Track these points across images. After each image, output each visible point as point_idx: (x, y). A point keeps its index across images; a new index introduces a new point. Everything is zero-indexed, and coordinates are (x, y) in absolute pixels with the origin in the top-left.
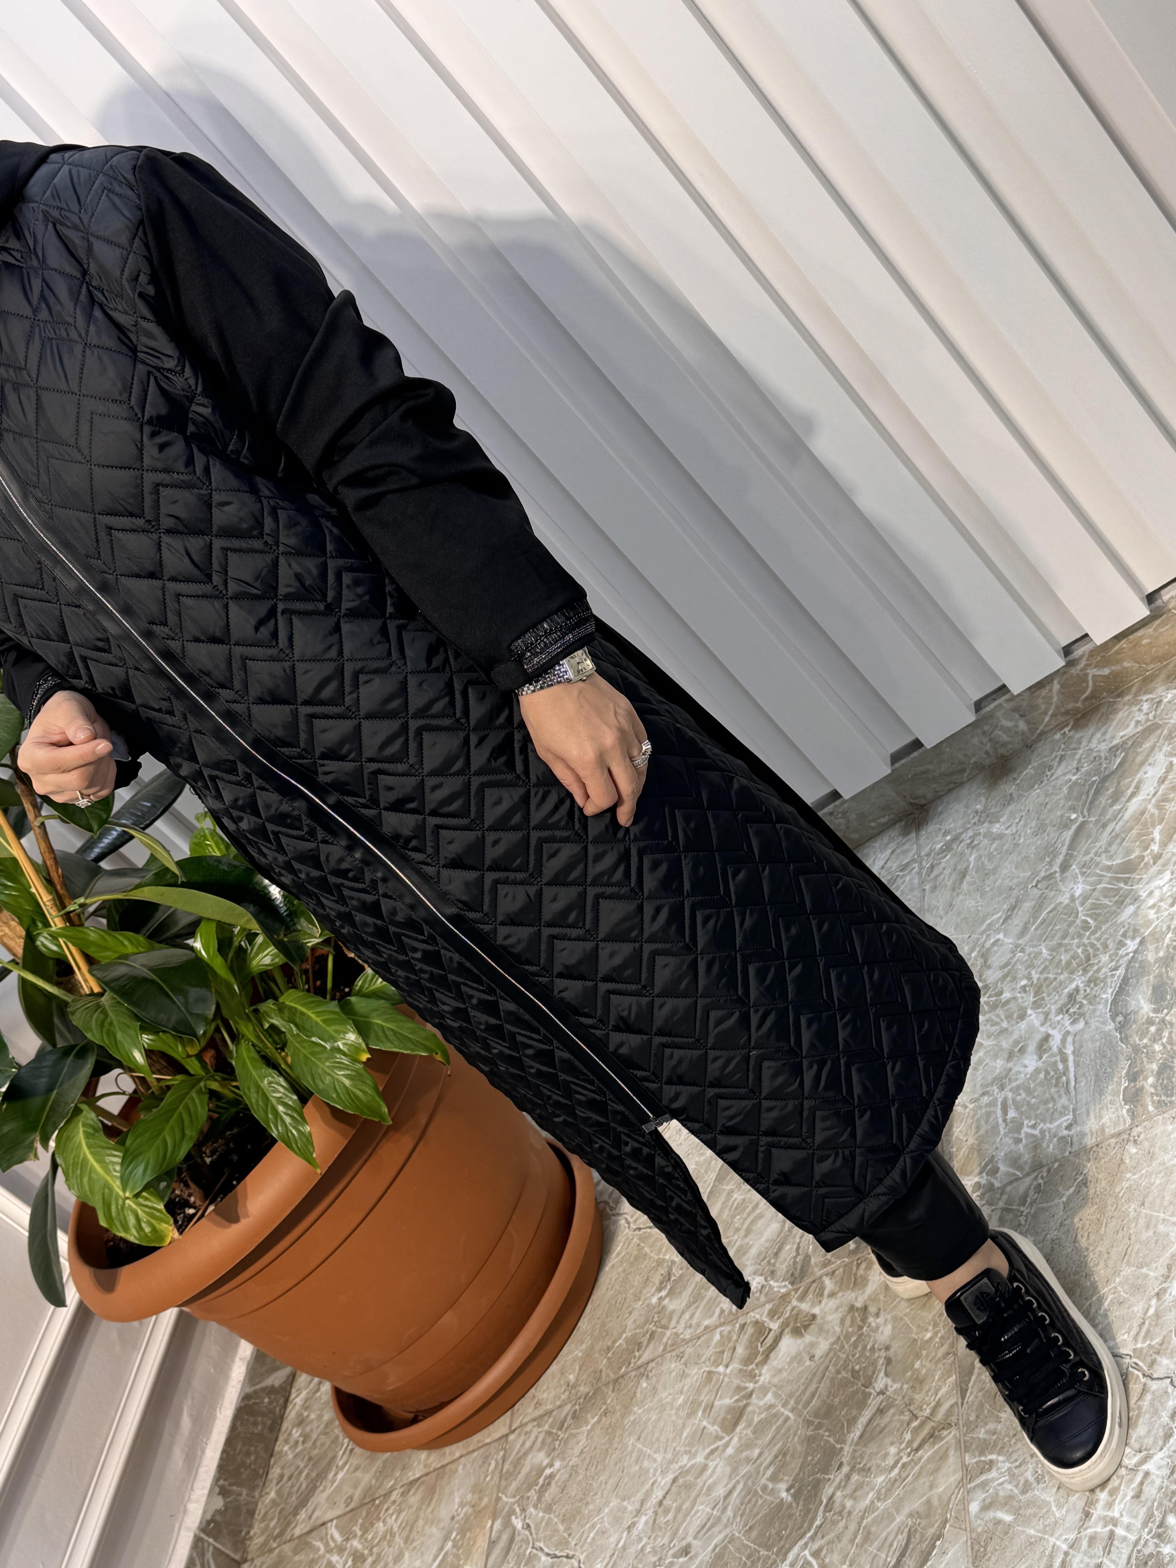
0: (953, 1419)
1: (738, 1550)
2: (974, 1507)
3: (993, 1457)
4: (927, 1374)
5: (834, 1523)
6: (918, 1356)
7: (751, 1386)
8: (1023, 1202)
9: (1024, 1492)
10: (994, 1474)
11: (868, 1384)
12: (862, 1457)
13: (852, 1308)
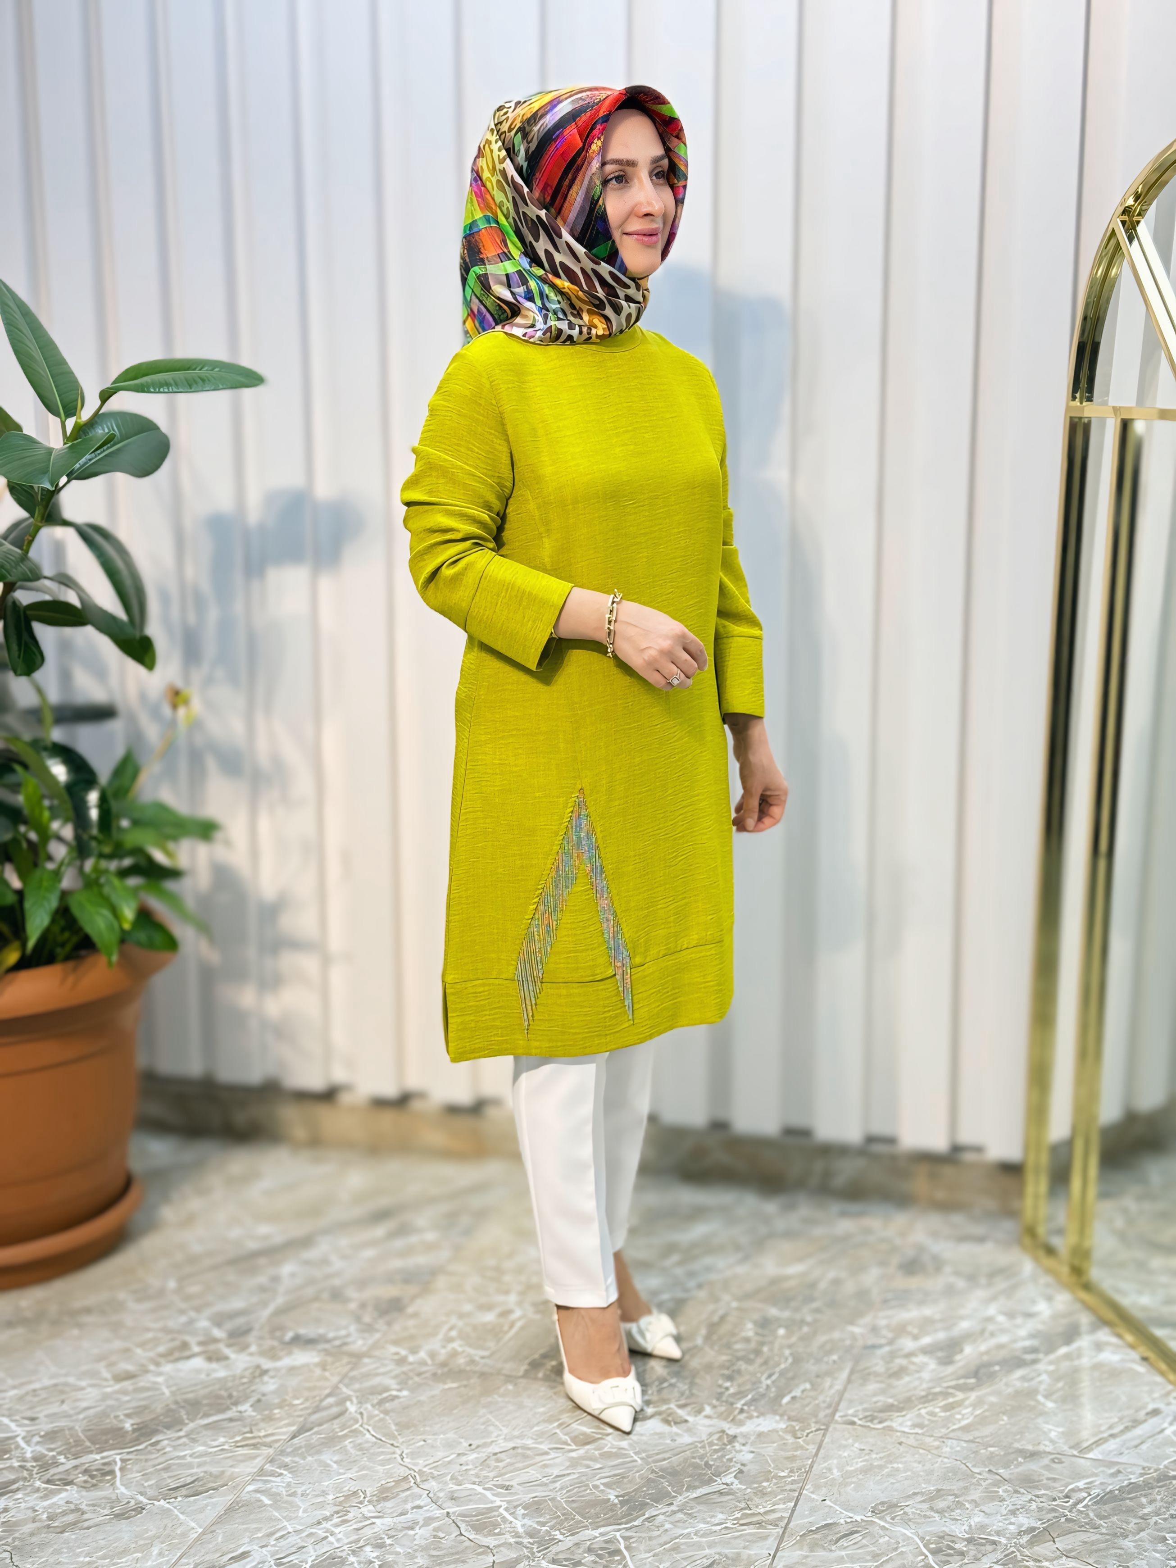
0: (277, 1445)
1: (72, 1436)
2: (250, 1488)
3: (285, 1472)
4: (278, 1419)
5: (150, 1453)
6: (280, 1406)
7: (152, 1367)
8: (419, 1374)
9: (287, 1496)
10: (278, 1479)
11: (236, 1404)
12: (198, 1433)
13: (258, 1367)
